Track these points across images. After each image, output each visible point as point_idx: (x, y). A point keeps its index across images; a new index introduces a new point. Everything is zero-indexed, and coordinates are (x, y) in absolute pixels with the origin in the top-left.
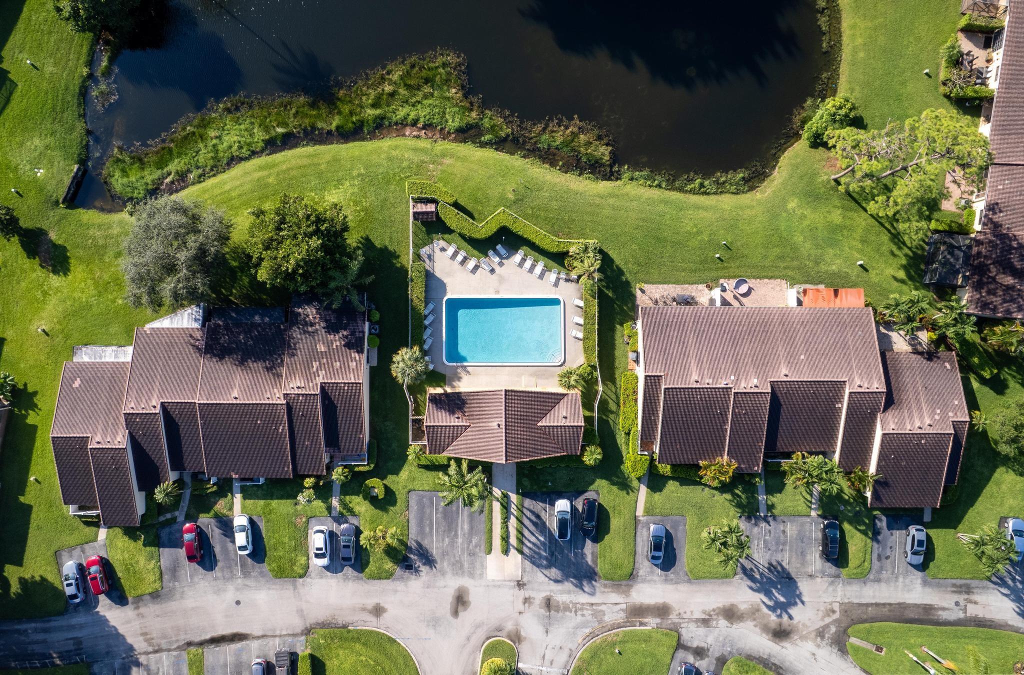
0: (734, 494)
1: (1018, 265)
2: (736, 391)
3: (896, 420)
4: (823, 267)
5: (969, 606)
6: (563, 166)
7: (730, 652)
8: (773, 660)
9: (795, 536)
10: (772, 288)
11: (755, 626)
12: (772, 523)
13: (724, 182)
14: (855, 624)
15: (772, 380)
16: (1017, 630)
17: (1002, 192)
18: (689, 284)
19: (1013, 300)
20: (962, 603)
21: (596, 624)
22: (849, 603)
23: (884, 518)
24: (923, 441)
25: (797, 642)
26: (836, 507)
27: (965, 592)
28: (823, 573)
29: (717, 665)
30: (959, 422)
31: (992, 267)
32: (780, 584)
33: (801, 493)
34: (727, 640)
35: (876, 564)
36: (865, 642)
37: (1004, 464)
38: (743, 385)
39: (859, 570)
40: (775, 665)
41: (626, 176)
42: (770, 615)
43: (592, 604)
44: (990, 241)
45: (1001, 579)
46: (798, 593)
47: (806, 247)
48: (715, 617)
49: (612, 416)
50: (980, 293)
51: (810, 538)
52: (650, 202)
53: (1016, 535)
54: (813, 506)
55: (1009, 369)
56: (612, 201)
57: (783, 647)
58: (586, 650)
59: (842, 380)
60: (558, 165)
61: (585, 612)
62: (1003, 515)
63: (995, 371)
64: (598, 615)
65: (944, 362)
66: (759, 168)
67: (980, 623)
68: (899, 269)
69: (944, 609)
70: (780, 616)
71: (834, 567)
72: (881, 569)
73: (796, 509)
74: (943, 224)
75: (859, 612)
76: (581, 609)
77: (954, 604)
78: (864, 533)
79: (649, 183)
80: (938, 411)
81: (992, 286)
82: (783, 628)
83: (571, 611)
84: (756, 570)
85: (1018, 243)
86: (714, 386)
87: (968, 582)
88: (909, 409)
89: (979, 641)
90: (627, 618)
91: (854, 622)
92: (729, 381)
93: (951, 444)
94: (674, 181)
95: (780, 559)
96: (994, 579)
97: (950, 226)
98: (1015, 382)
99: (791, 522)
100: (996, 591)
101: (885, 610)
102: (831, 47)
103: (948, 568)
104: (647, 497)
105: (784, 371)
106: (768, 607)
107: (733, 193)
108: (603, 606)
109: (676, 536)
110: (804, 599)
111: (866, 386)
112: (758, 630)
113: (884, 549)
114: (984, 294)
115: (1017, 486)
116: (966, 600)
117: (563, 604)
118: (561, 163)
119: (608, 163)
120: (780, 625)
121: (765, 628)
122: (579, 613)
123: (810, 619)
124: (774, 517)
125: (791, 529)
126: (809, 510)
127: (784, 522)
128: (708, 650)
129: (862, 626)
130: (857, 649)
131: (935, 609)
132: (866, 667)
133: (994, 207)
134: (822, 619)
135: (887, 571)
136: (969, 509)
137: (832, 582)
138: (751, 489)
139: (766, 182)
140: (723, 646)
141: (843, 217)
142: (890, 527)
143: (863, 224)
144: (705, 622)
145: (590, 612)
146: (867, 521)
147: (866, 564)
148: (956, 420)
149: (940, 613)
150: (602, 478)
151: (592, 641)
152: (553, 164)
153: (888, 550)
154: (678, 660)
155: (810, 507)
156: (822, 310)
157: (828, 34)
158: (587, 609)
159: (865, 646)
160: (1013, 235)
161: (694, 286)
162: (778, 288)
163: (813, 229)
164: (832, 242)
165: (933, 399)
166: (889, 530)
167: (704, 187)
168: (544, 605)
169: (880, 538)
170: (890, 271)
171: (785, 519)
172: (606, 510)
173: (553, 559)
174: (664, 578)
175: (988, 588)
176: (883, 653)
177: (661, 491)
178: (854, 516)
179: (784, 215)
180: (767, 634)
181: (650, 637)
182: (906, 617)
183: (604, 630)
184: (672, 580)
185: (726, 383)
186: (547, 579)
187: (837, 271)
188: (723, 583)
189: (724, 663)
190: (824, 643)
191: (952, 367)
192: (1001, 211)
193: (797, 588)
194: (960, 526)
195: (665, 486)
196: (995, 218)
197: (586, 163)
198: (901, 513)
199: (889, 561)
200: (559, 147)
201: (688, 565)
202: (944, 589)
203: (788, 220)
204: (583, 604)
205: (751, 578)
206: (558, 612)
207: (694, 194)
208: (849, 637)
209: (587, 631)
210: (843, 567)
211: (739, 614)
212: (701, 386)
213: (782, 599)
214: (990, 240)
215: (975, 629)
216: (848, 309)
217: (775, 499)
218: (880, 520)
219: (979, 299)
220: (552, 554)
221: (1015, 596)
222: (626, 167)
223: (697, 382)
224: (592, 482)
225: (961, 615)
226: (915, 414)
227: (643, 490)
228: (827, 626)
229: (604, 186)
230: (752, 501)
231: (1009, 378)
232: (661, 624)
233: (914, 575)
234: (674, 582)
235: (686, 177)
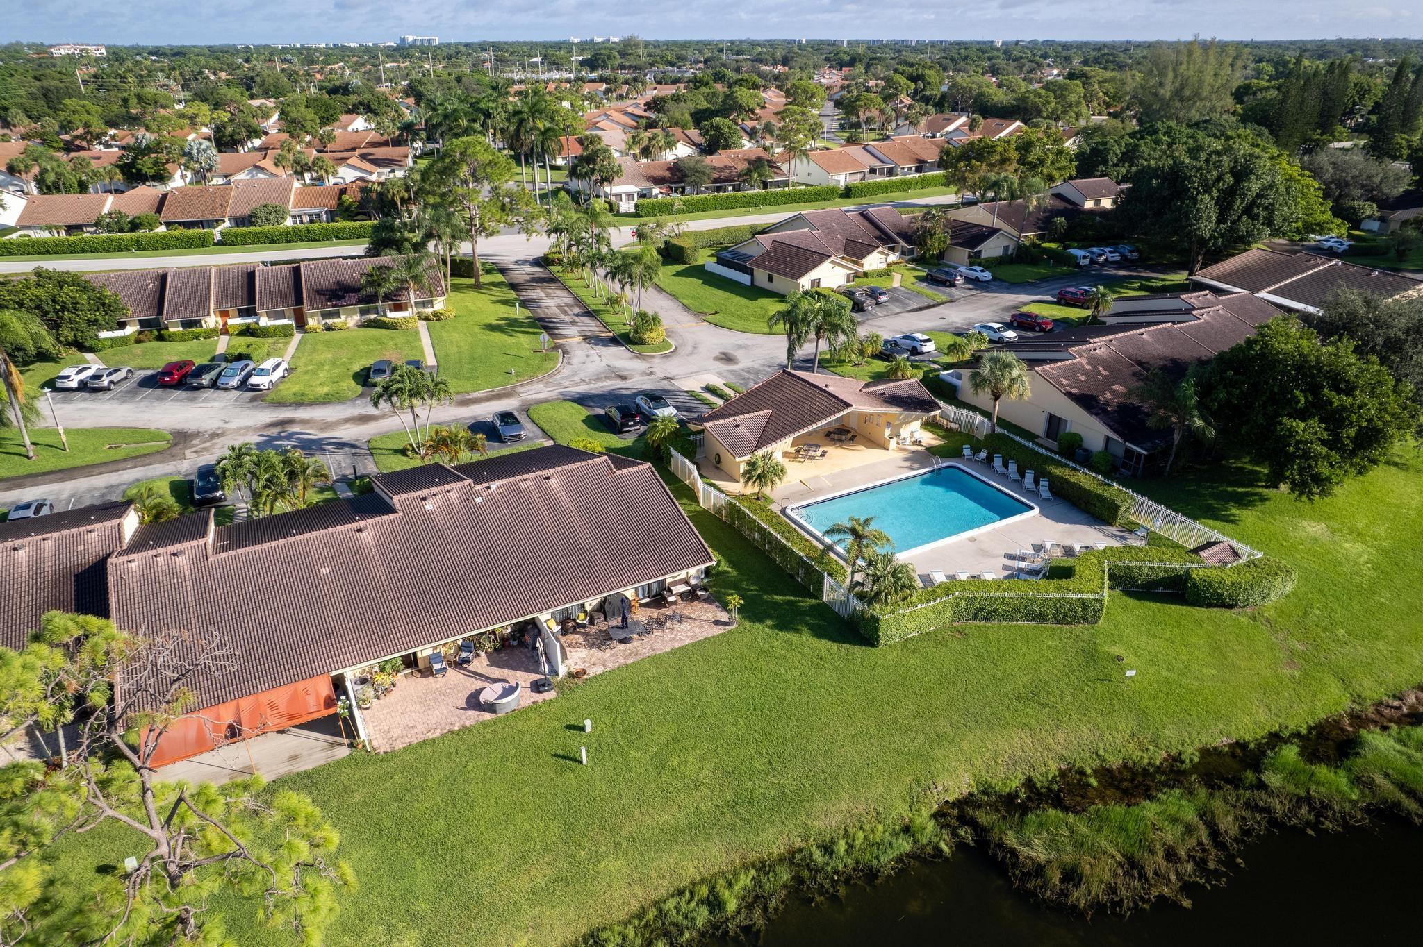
2: (465, 482)
15: (392, 516)
18: (628, 666)
38: (452, 495)
86: (511, 481)
94: (798, 880)
105: (365, 538)
107: (606, 928)
119: (997, 833)
161: (610, 666)
162: (396, 733)
167: (704, 903)
197: (1044, 809)
212: (538, 473)
223: (549, 478)
235: (772, 903)
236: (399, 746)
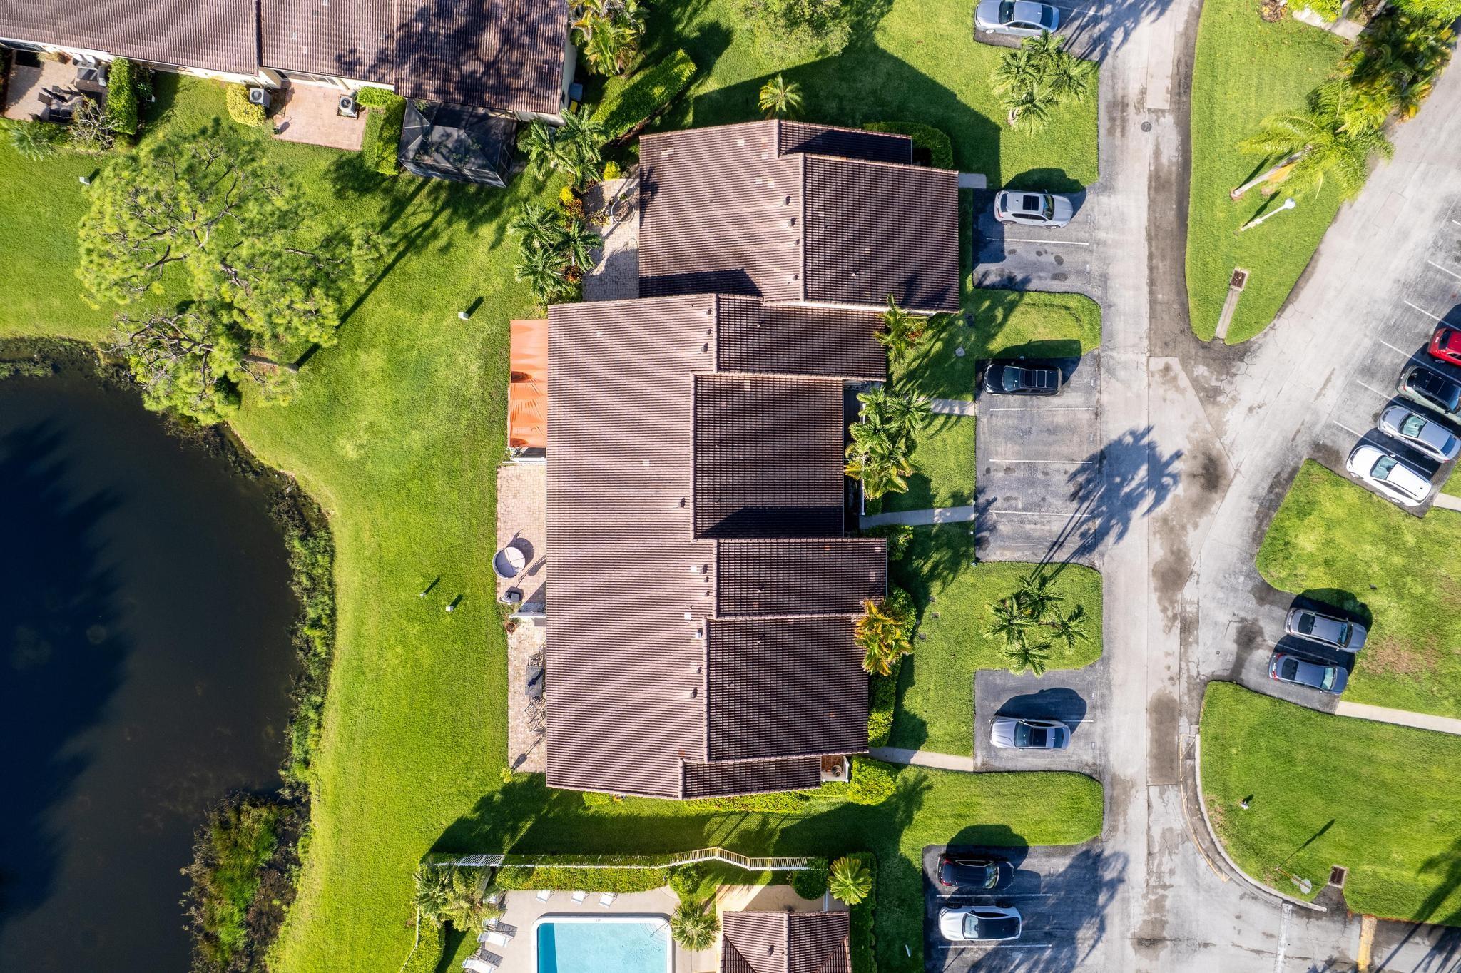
0: (933, 575)
1: (459, 22)
2: (714, 613)
3: (777, 269)
4: (474, 390)
5: (1151, 103)
6: (281, 896)
7: (1248, 576)
8: (1262, 492)
9: (1017, 448)
10: (515, 496)
11: (1196, 526)
12: (989, 495)
13: (311, 577)
14: (1190, 327)
15: (692, 534)
16: (1196, 15)
17: (315, 44)
18: (506, 665)
19: (532, 32)
20: (1145, 117)
21: (1189, 845)
22: (1149, 338)
23: (981, 268)
24: (821, 214)
25: (1227, 442)
26: (960, 366)
27: (1123, 111)
28: (1091, 389)
29: (1272, 603)
30: (780, 141)
31: (467, 69)
32: (1113, 476)
33: (930, 438)
34: (1224, 584)
35: (1072, 283)
36: (1226, 305)
37: (869, 34)
38: (701, 595)
39: (1085, 319)
40: (1271, 487)
41: (300, 774)
42: (1175, 497)
43: (1150, 854)
44: (414, 70)
45: (1095, 43)
46: (1129, 440)
47: (436, 423)
48: (1178, 609)
49: (773, 823)
50: (519, 90)
51: (1022, 416)
52: (349, 734)
53: (1009, 17)
54: (957, 411)
55: (678, 21)
56: (346, 813)
57: (1237, 471)
58: (1243, 867)
59: (692, 385)
60: (280, 907)
61: (1165, 868)
62: (971, 37)
63: (681, 53)
64: (1171, 843)
65: (659, 159)
66: (284, 506)
67: (1183, 85)
68: (477, 236)
69: (1157, 153)
70: (1175, 477)
71: (1079, 368)
72: (1081, 273)
73: (962, 448)
74: (385, 155)
75: (1166, 317)
76: (1159, 875)
77: (1147, 134)
78: (1010, 309)
79: (312, 730)
80: (759, 181)
81: (504, 69)
82: (1201, 471)
83: (1164, 897)
84: (1085, 527)
85: (415, 20)
86: (705, 658)
87: (1102, 106)
88: (755, 239)
89: (1218, 87)
90: (1177, 784)
91: (1187, 329)
92: (694, 624)
93: (827, 157)
94: (310, 679)
95: (1066, 478)
96: (1096, 56)
97: (389, 141)
98: (706, 9)
99: (988, 454)
100: (1120, 53)
101: (1163, 266)
102: (44, 358)
103: (1078, 144)
104: (936, 750)
105: (673, 505)
106: (1158, 501)
107: (332, 561)
108: (1152, 832)
109: (1015, 689)
110: (1142, 426)
111: (704, 334)
112: (1203, 521)
113: (1041, 267)
114: (520, 84)
115: (913, 9)
116: (1138, 110)
117: (1149, 913)
118: (276, 902)
119: (274, 810)
120: (1194, 476)
121: (1201, 506)
122: (1167, 880)
123: (1183, 417)
124: (978, 492)
125: (1003, 455)
126: (964, 420)
127: (988, 471)
128: (1242, 620)
129: (1194, 314)
130: (1239, 324)
131: (1157, 170)
132: (1274, 308)
133: (346, 63)
134: (1182, 391)
135: (1085, 262)
136: (959, 102)
137: (1108, 371)
138: (923, 540)
139: (310, 494)
140: (1236, 590)
141: (374, 346)
142: (999, 256)
143: (386, 306)
144: (1188, 627)
145: (1166, 858)
146: (987, 304)
147: (1071, 304)
148: (776, 146)
149: (1164, 160)
150: (897, 843)
151: (1224, 854)
152: (278, 918)
153: (1044, 258)
154: (1263, 680)
155: (959, 417)
156: (552, 409)
157: (19, 366)
158: (1160, 865)
159: (1233, 308)
160: (399, 29)
162: (515, 484)
163: (397, 410)
164: (424, 370)
165: (735, 189)
166: (1004, 258)
167: (320, 619)
168: (1151, 951)
169: (1019, 277)
170: (481, 254)
171: (982, 468)
172: (961, 833)
173: (1059, 933)
174: (1098, 712)
175: (1114, 68)
176: (1247, 272)
177: (923, 724)
178: (978, 329)
179: (369, 467)
180: (1211, 502)
181: (1216, 738)
182: (1174, 225)
183: (1201, 829)
184: (1103, 696)
185: (697, 635)
186: (1100, 945)
187: (479, 363)
188: (1110, 592)
189: (1269, 588)
190: (1228, 388)
191: (670, 145)
192: (353, 51)
193: (1119, 441)
194: (995, 119)
195: (915, 716)
196: (368, 60)
197: (275, 852)
198: (970, 233)
199: (1065, 258)
200: (243, 906)
201: (1072, 664)
202: (1118, 152)
203: (380, 459)
204: (1149, 873)
205: (1101, 535)
206: (1165, 923)
207: (334, 638)
208: (1215, 338)
209: (1203, 862)
210: (1079, 350)
211: (1172, 559)
212: (705, 687)
213: (1143, 472)
214: (411, 74)
215: (1195, 93)
216: (551, 354)
217: (941, 490)
218: (985, 275)
219: (532, 92)
220: (1049, 936)
221: (1128, 19)
222: (282, 773)
223: (695, 693)
224: (907, 862)
225: (1169, 120)
226: (765, 227)
227: (922, 757)
228: (1195, 382)
229: (320, 820)
230: (944, 538)
231: (695, 22)
232: (1190, 716)
233: (1092, 209)
234: (1107, 692)
235: (301, 654)
236: (499, 482)
